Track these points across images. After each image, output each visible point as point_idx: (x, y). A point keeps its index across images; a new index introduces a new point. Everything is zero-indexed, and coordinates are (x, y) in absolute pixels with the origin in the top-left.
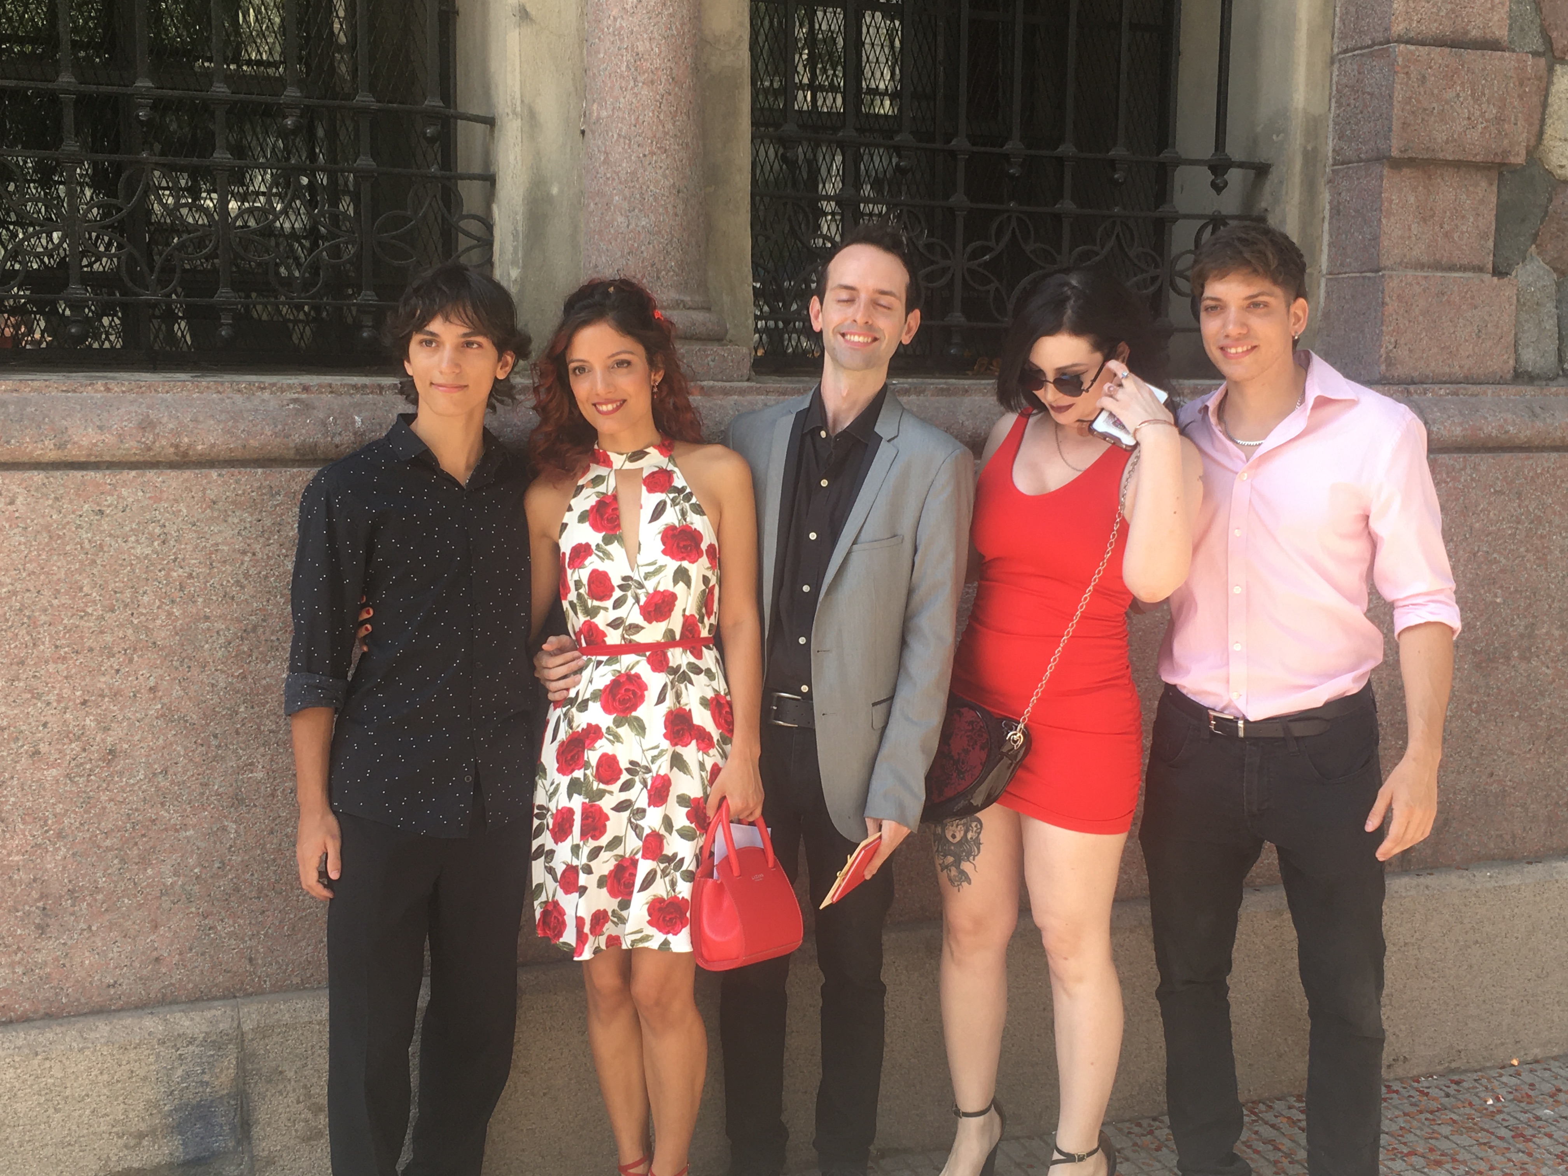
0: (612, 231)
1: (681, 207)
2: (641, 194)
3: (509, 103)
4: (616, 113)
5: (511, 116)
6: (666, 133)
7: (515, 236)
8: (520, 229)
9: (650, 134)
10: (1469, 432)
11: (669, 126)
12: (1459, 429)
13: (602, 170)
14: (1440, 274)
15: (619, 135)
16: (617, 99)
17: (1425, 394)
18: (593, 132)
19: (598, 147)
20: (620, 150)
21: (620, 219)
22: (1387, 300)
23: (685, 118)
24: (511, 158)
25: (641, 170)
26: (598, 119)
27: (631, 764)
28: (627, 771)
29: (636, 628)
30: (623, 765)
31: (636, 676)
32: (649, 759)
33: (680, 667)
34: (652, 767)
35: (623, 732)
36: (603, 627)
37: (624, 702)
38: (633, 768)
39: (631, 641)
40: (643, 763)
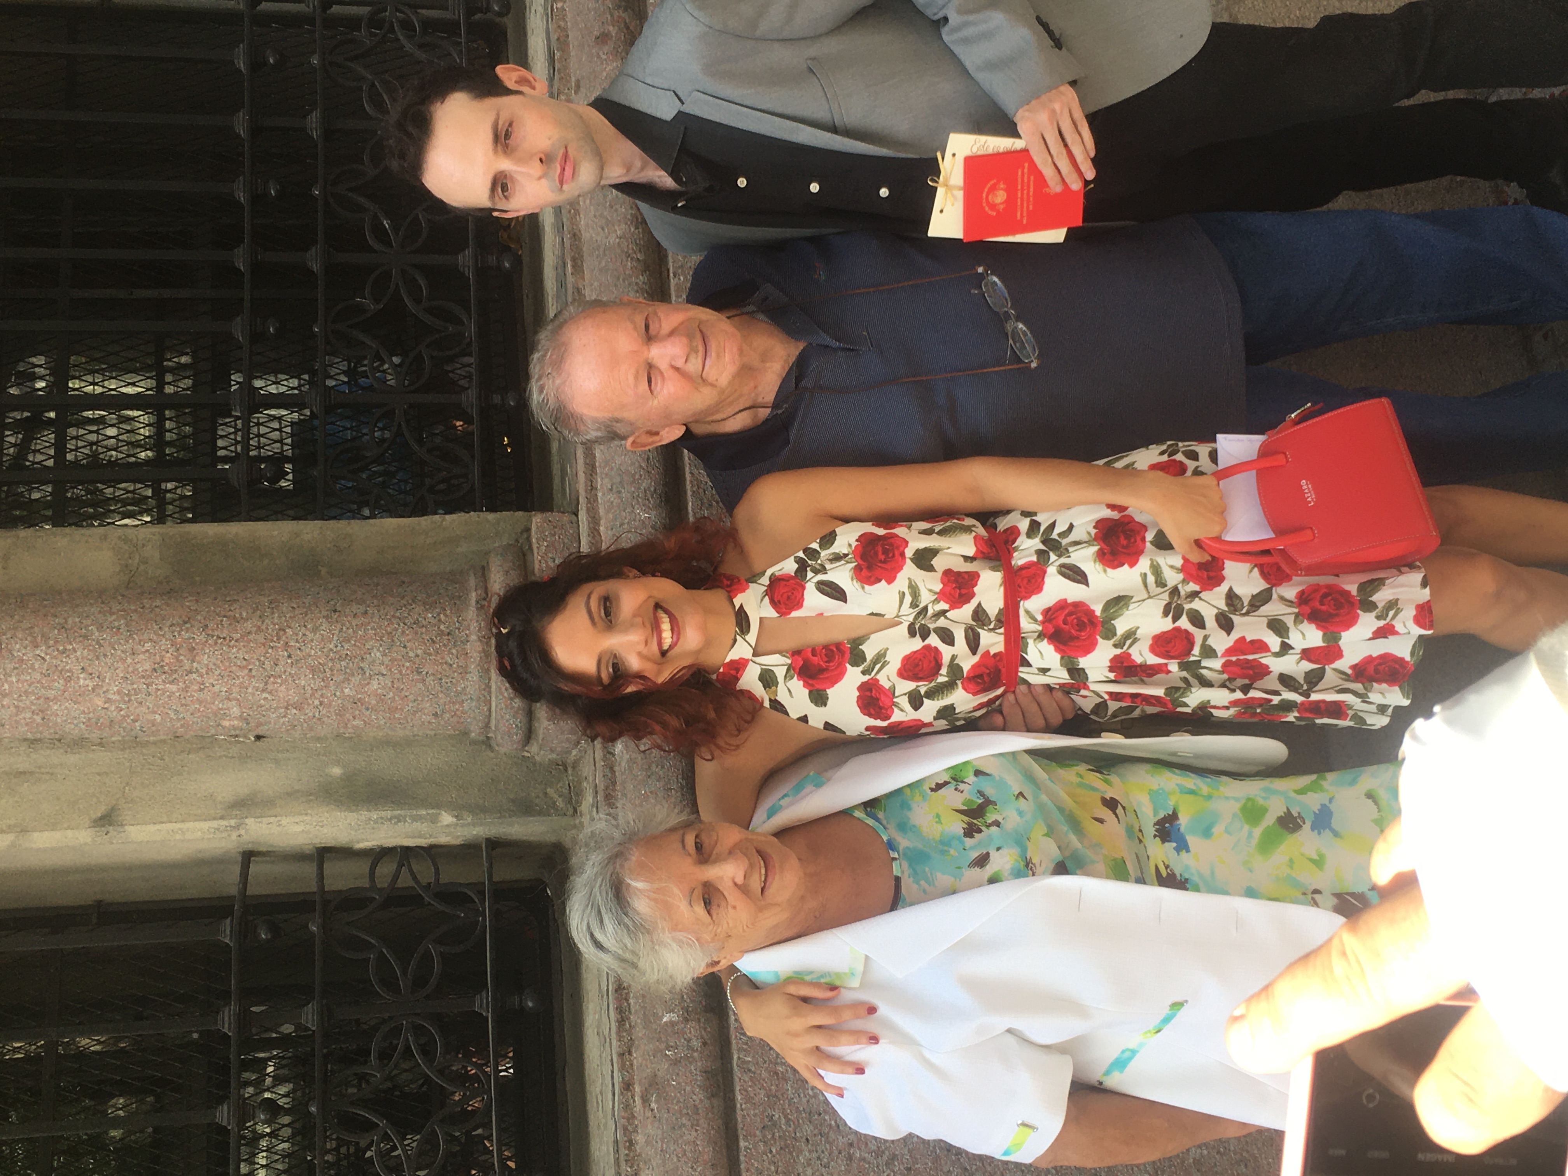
0: (390, 695)
1: (355, 608)
2: (340, 659)
3: (224, 835)
4: (235, 695)
5: (242, 832)
6: (259, 629)
9: (262, 650)
11: (248, 626)
13: (310, 712)
15: (263, 691)
16: (216, 694)
18: (259, 724)
19: (279, 717)
20: (283, 688)
21: (374, 685)
23: (235, 606)
24: (298, 828)
25: (310, 661)
26: (241, 718)
27: (1166, 613)
28: (1175, 619)
29: (979, 615)
30: (1166, 624)
31: (1047, 612)
32: (1160, 590)
33: (1039, 553)
34: (1171, 584)
35: (1121, 626)
36: (976, 659)
37: (1081, 626)
38: (1173, 610)
39: (998, 620)
40: (1166, 597)
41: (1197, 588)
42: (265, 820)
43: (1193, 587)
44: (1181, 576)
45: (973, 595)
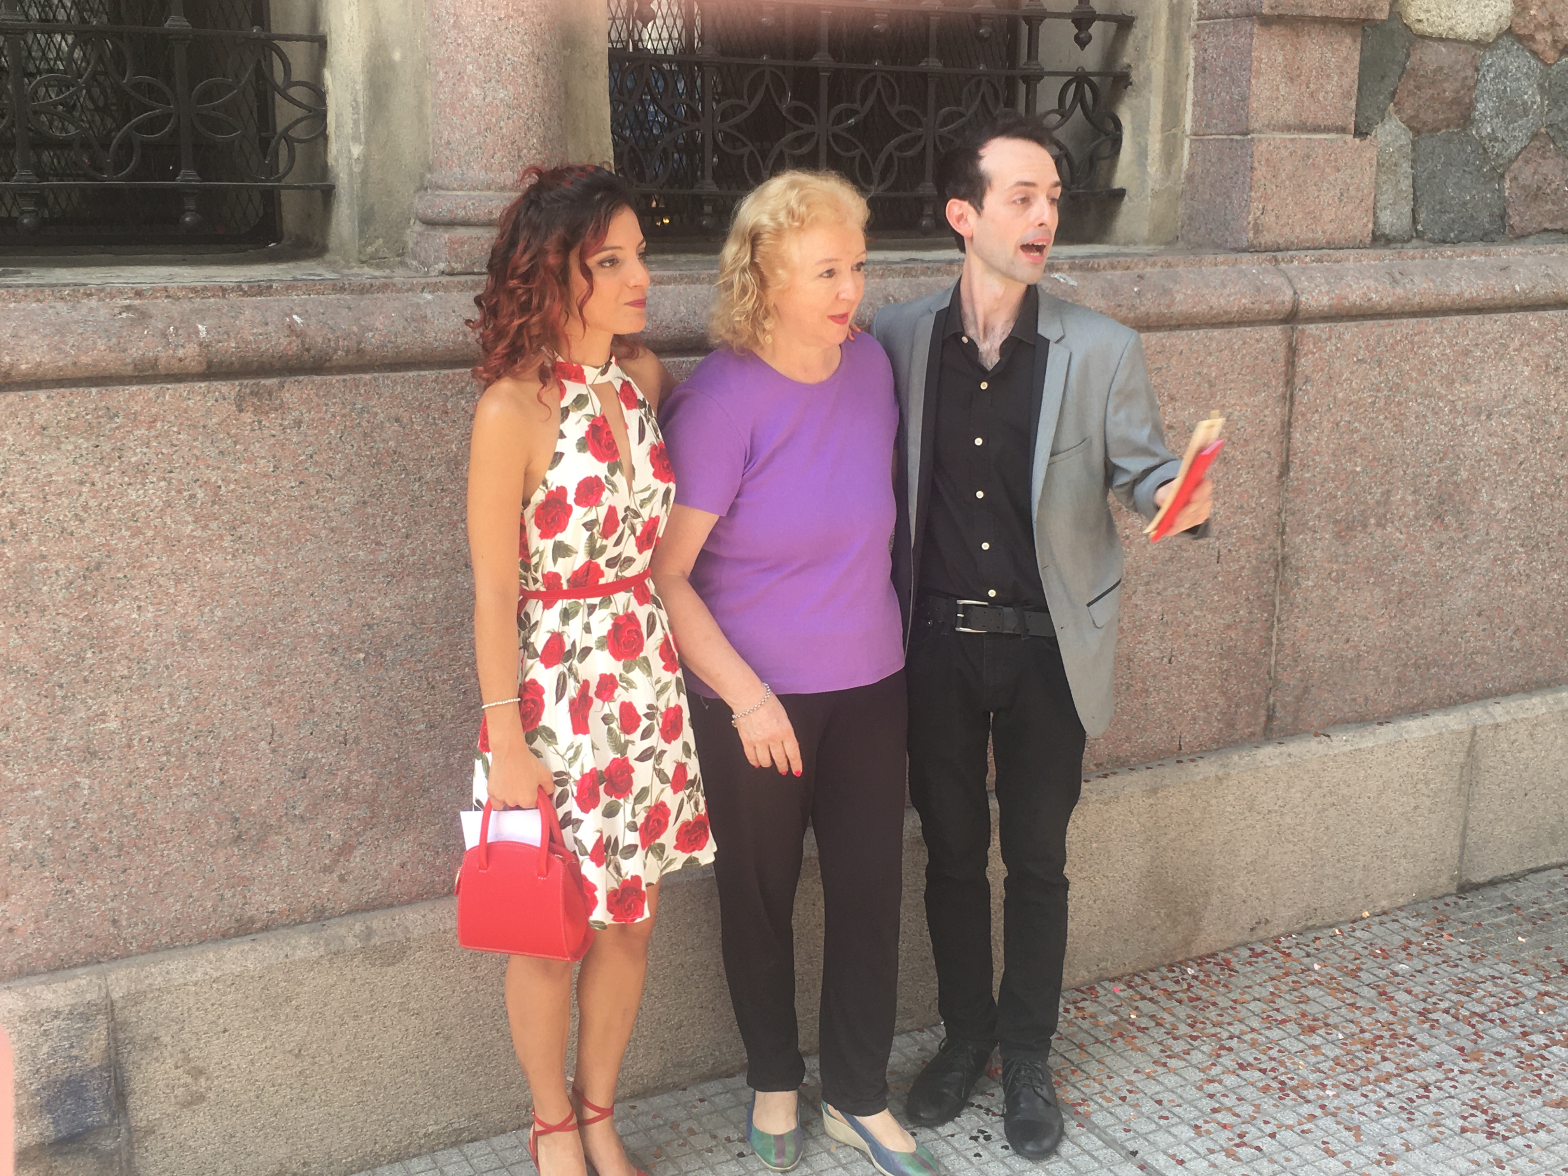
0: (466, 104)
2: (498, 62)
7: (356, 108)
10: (1335, 301)
12: (1326, 299)
13: (451, 34)
14: (1304, 136)
17: (1292, 262)
19: (447, 8)
21: (475, 91)
22: (1256, 164)
25: (497, 36)
29: (630, 561)
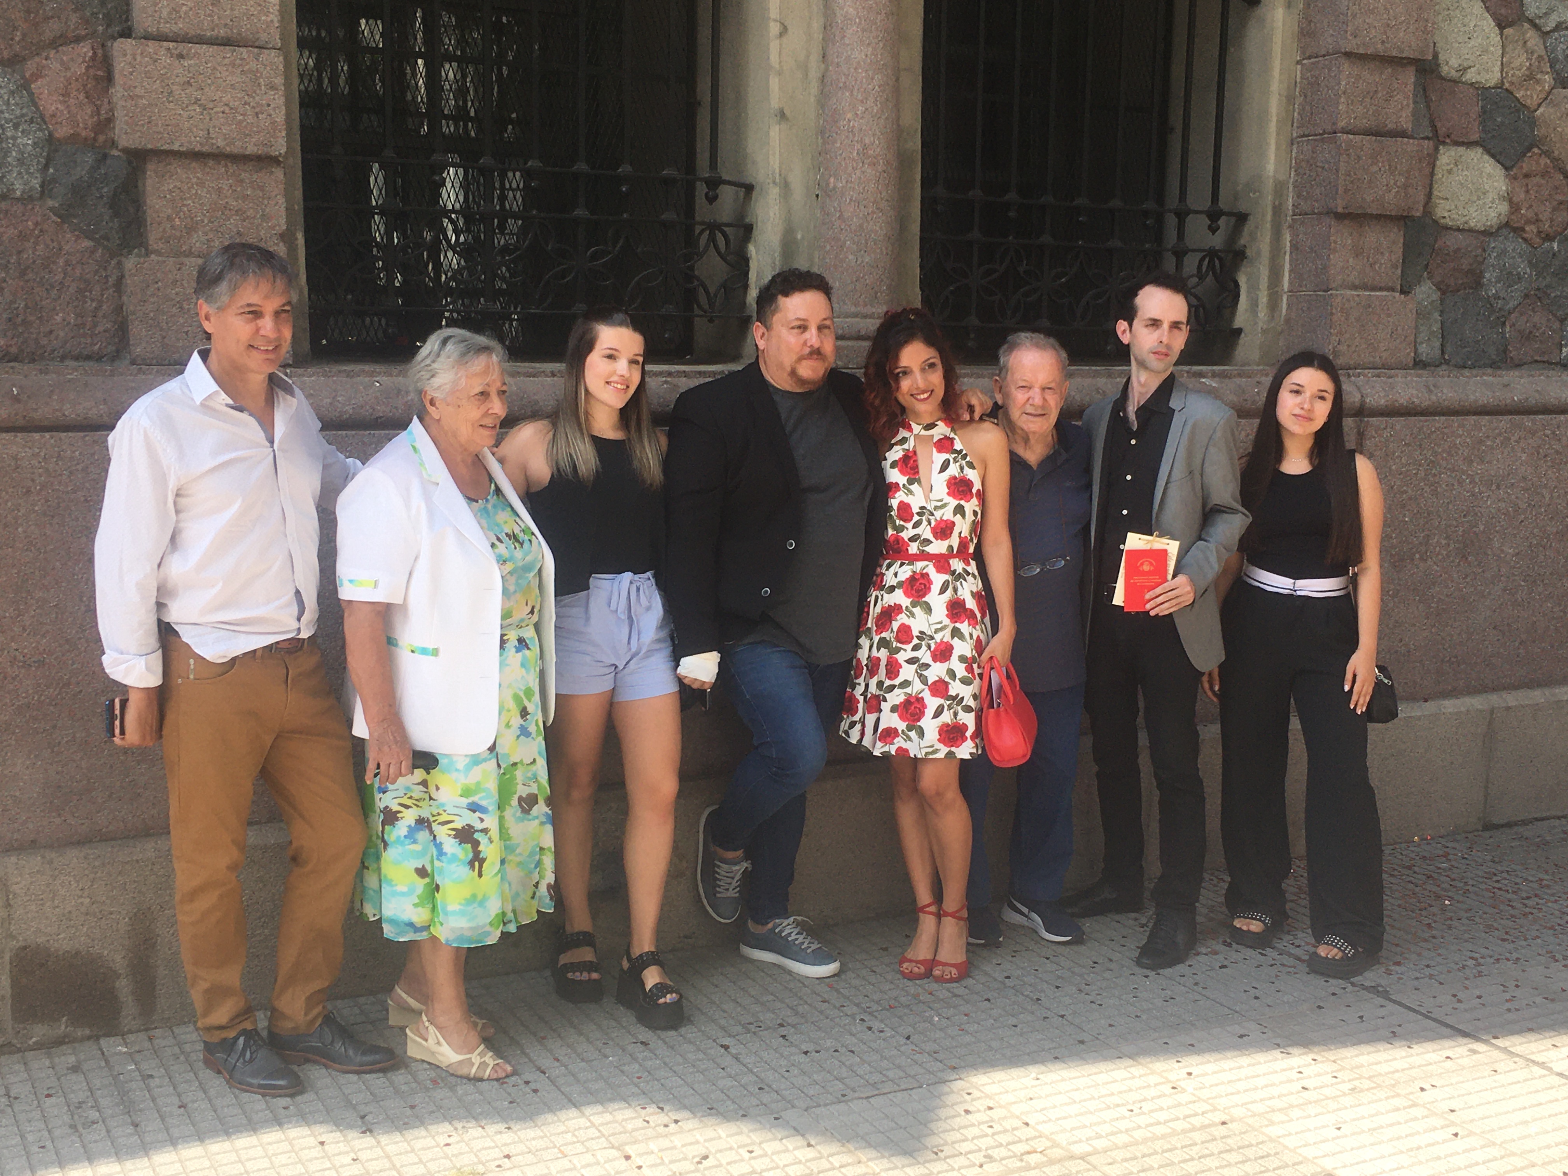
0: (845, 265)
1: (890, 248)
2: (866, 241)
3: (768, 176)
4: (849, 185)
5: (771, 185)
6: (882, 199)
8: (777, 263)
9: (872, 200)
11: (884, 194)
13: (837, 224)
14: (1367, 293)
15: (851, 200)
16: (850, 175)
17: (1359, 376)
18: (830, 197)
19: (834, 207)
20: (852, 210)
21: (851, 257)
22: (1334, 310)
24: (772, 214)
25: (865, 225)
26: (834, 188)
27: (921, 632)
28: (917, 637)
29: (927, 542)
30: (915, 633)
31: (927, 574)
32: (933, 630)
33: (955, 571)
34: (935, 636)
35: (917, 610)
36: (906, 540)
37: (918, 591)
38: (922, 636)
39: (923, 551)
40: (929, 633)
41: (932, 649)
42: (777, 197)
43: (933, 647)
44: (938, 641)
45: (937, 539)
